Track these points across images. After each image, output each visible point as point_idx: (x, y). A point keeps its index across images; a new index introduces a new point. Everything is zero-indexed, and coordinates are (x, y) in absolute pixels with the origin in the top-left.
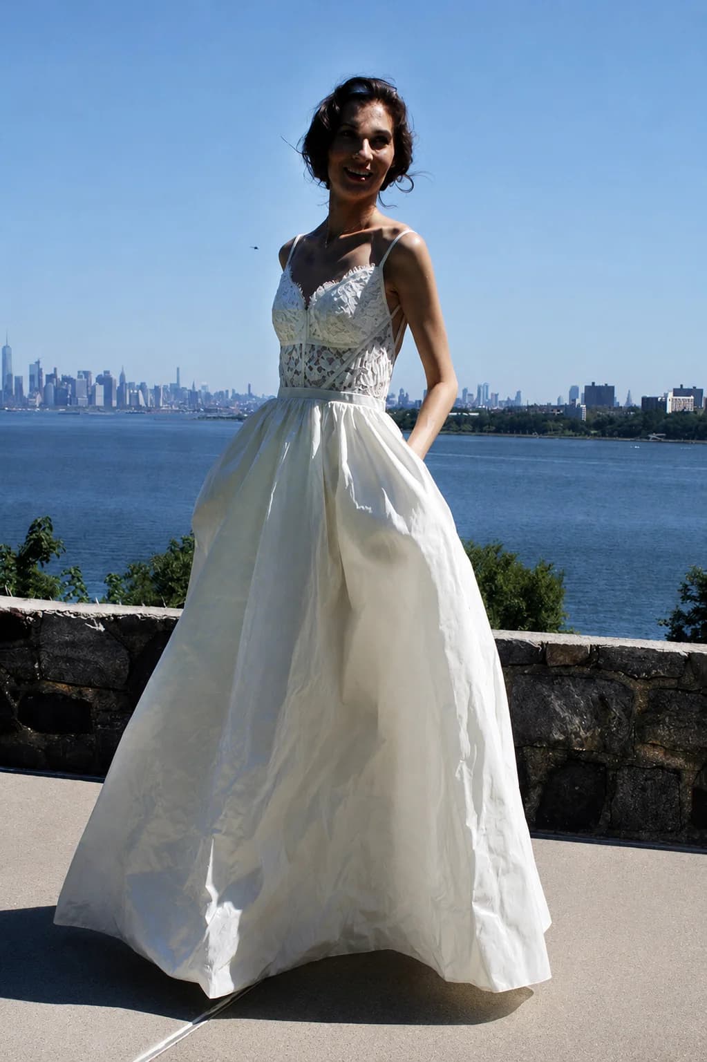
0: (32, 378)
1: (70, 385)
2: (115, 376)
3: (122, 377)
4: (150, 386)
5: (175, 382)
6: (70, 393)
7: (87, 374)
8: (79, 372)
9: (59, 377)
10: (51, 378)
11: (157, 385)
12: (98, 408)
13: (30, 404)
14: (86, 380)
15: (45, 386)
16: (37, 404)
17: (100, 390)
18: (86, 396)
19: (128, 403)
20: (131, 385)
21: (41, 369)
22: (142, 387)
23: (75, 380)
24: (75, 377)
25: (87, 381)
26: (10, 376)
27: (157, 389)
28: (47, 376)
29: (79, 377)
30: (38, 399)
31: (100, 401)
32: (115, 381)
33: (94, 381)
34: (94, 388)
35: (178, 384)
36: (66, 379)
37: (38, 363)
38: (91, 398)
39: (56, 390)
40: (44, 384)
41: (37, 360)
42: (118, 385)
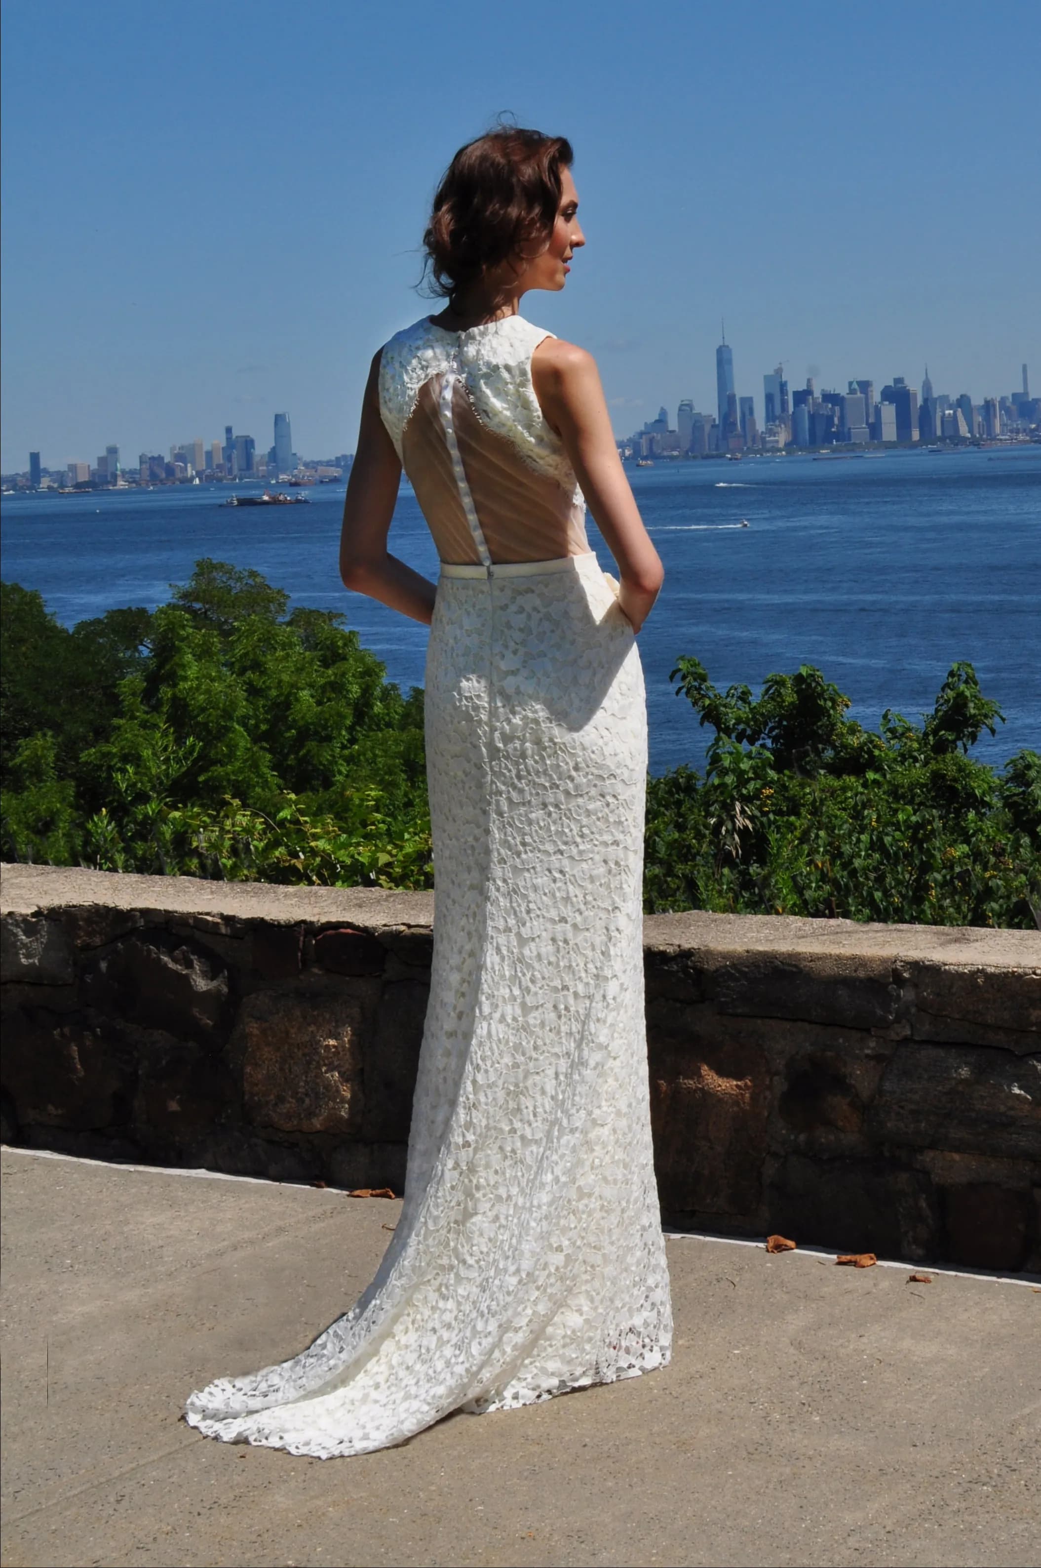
0: (769, 398)
1: (837, 408)
2: (915, 386)
3: (927, 386)
4: (977, 401)
5: (1021, 390)
6: (836, 420)
7: (865, 386)
8: (851, 384)
9: (817, 394)
10: (801, 397)
11: (989, 398)
12: (889, 445)
13: (769, 446)
14: (863, 395)
15: (793, 413)
16: (781, 445)
17: (889, 412)
18: (864, 426)
19: (939, 433)
20: (944, 398)
21: (786, 382)
22: (963, 402)
23: (843, 398)
24: (843, 391)
25: (867, 399)
26: (731, 399)
27: (988, 406)
28: (795, 394)
29: (852, 391)
30: (782, 437)
31: (889, 432)
32: (915, 395)
33: (876, 397)
34: (878, 411)
35: (1026, 393)
36: (829, 397)
37: (779, 372)
38: (875, 429)
39: (812, 417)
40: (791, 409)
41: (776, 366)
42: (920, 402)
